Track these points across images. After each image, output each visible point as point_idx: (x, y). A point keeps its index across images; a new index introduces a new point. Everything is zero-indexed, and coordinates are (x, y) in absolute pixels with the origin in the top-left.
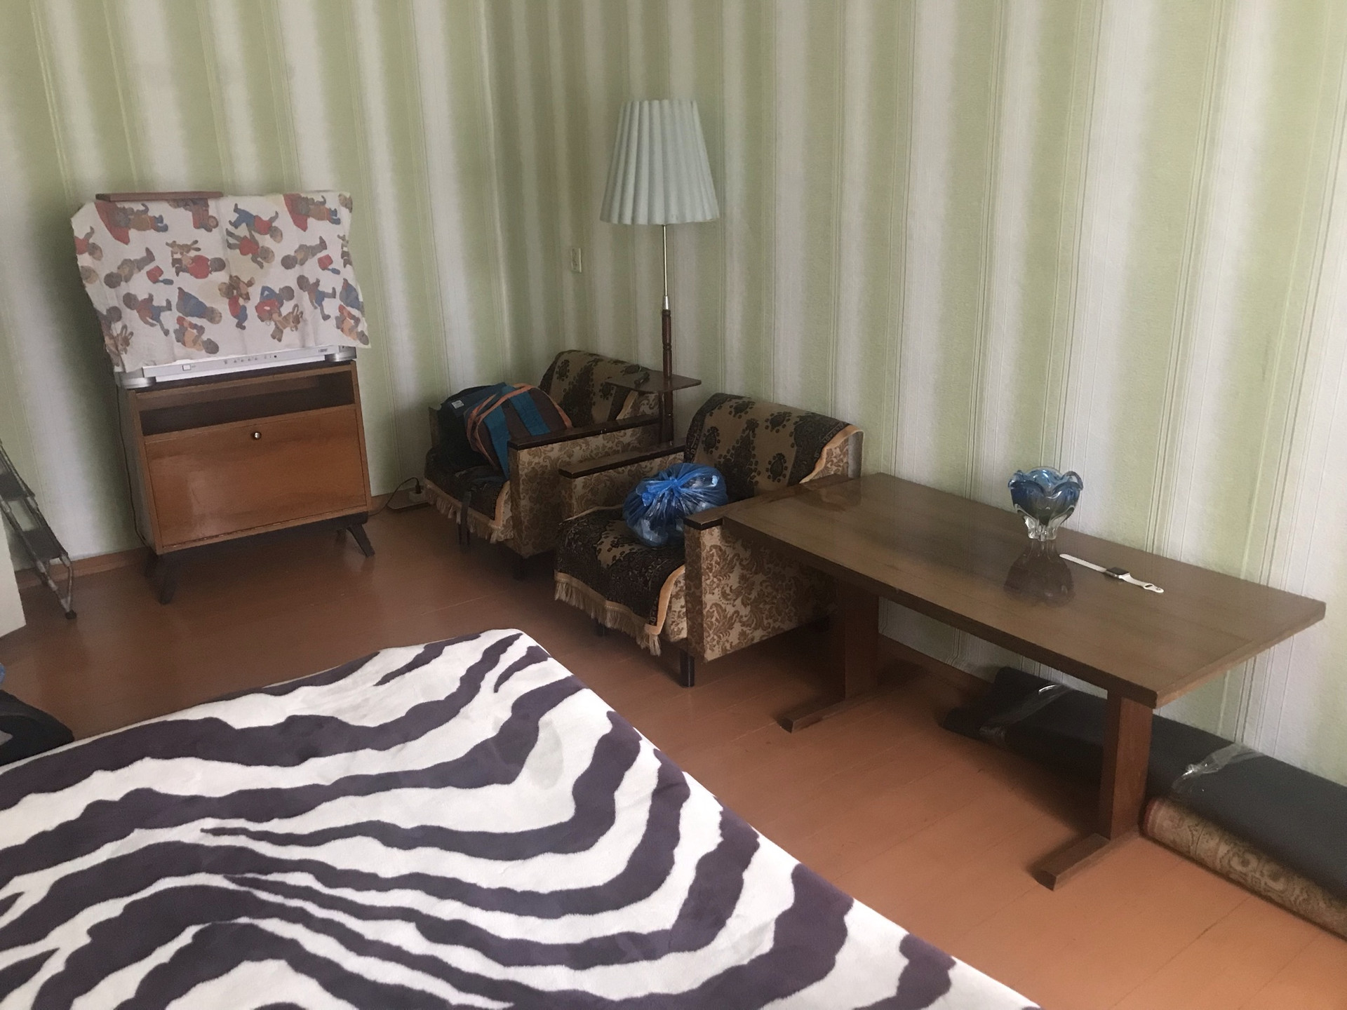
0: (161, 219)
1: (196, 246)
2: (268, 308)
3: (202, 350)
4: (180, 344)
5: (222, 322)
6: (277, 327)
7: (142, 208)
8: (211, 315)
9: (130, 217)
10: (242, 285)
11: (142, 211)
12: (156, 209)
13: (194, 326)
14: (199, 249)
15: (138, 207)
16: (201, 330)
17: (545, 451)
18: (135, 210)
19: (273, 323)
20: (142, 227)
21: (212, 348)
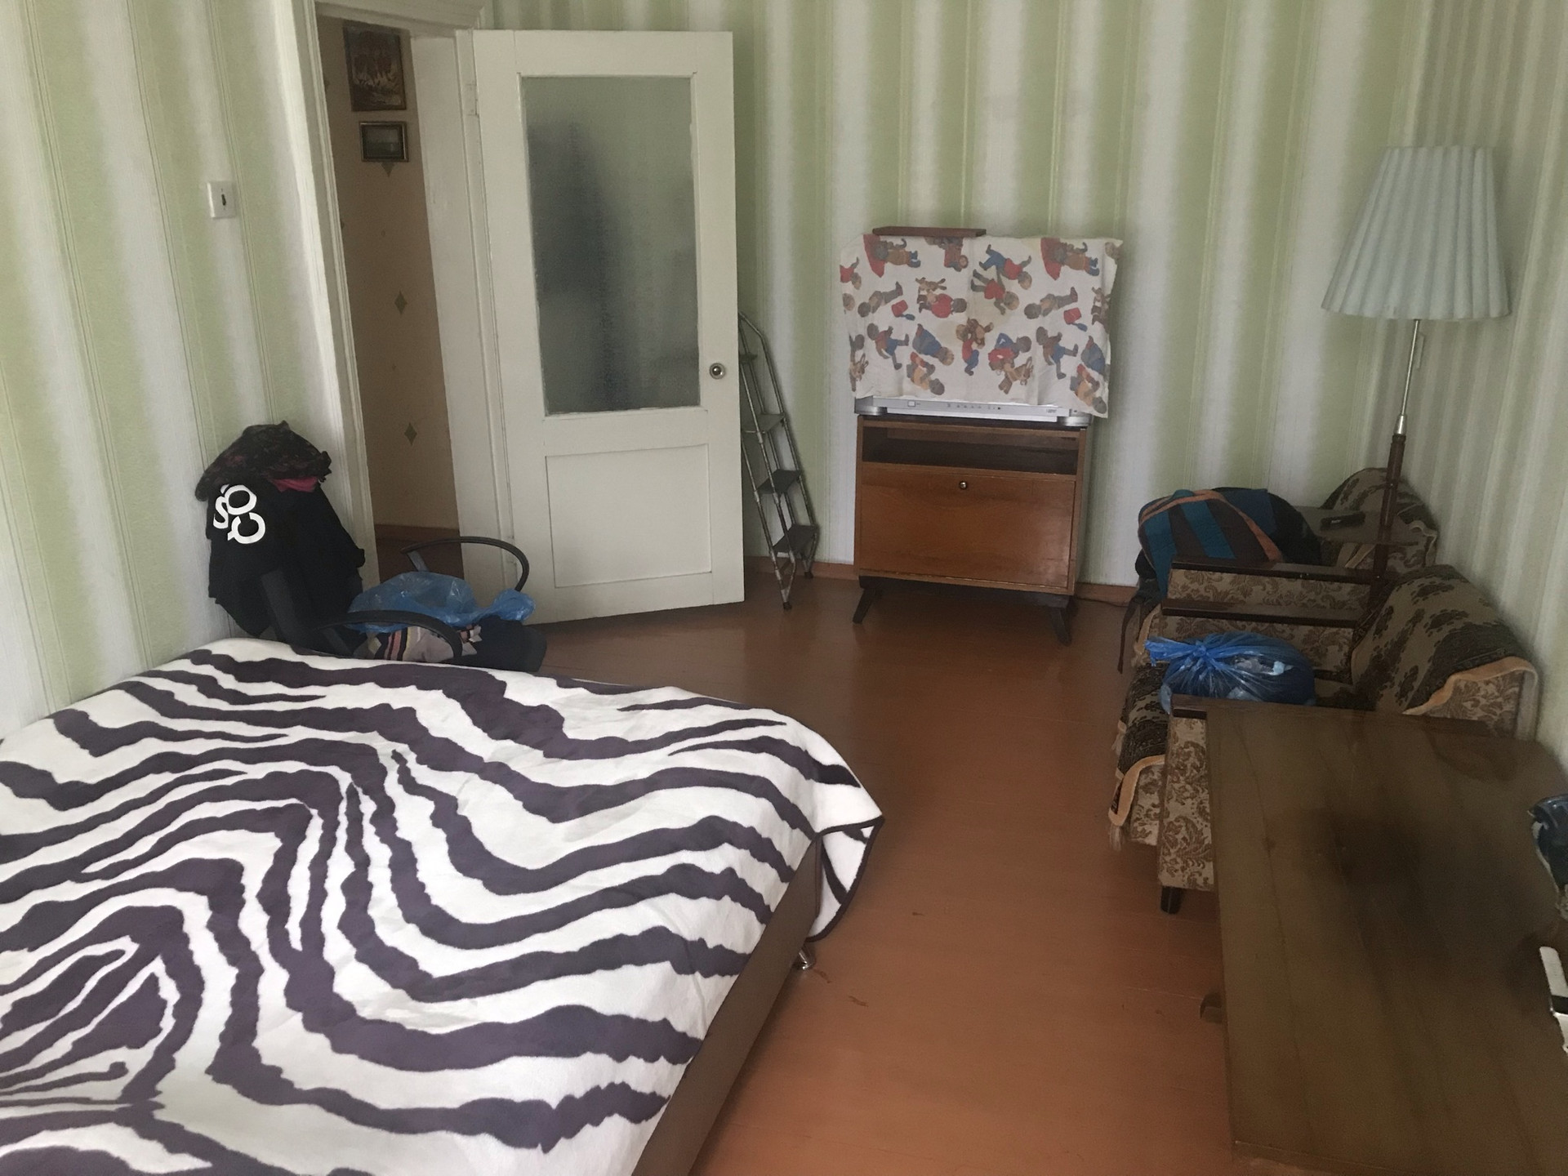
0: (915, 255)
1: (943, 285)
2: (1001, 357)
3: (926, 389)
4: (909, 379)
5: (953, 363)
6: (1007, 377)
7: (902, 243)
8: (944, 356)
9: (889, 250)
10: (979, 330)
11: (901, 246)
12: (914, 244)
13: (925, 364)
14: (944, 288)
15: (897, 241)
16: (931, 368)
17: (1209, 579)
18: (895, 244)
19: (1003, 373)
20: (897, 262)
21: (938, 388)
